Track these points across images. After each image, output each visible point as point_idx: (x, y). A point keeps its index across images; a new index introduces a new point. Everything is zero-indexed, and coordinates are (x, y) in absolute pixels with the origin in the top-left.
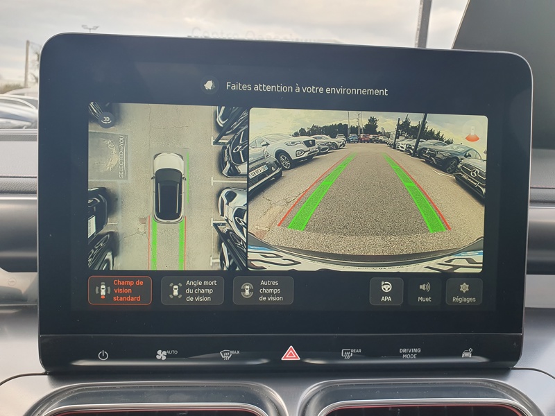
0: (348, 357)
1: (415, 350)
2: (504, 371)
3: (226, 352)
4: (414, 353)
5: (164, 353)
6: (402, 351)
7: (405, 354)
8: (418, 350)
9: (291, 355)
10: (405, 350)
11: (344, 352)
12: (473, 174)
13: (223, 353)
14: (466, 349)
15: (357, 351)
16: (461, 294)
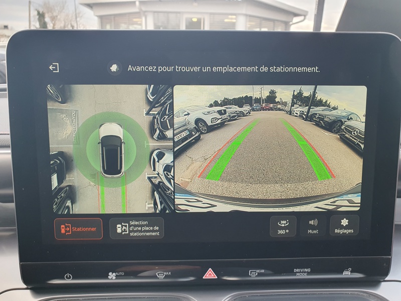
0: (253, 275)
1: (306, 270)
2: (375, 283)
3: (161, 273)
4: (305, 272)
5: (114, 274)
6: (295, 270)
7: (298, 272)
8: (309, 270)
9: (210, 275)
10: (298, 270)
11: (251, 272)
12: (354, 134)
13: (158, 274)
14: (346, 268)
15: (261, 271)
16: (342, 227)
